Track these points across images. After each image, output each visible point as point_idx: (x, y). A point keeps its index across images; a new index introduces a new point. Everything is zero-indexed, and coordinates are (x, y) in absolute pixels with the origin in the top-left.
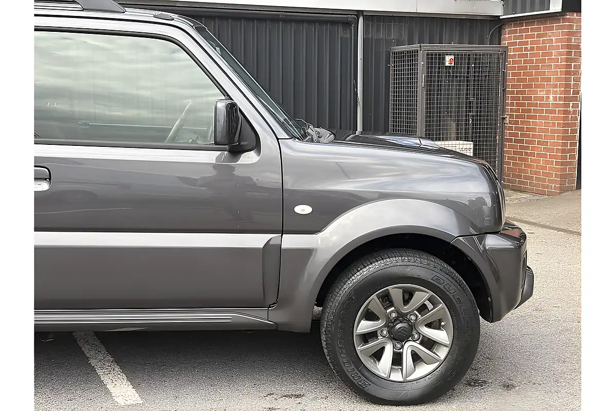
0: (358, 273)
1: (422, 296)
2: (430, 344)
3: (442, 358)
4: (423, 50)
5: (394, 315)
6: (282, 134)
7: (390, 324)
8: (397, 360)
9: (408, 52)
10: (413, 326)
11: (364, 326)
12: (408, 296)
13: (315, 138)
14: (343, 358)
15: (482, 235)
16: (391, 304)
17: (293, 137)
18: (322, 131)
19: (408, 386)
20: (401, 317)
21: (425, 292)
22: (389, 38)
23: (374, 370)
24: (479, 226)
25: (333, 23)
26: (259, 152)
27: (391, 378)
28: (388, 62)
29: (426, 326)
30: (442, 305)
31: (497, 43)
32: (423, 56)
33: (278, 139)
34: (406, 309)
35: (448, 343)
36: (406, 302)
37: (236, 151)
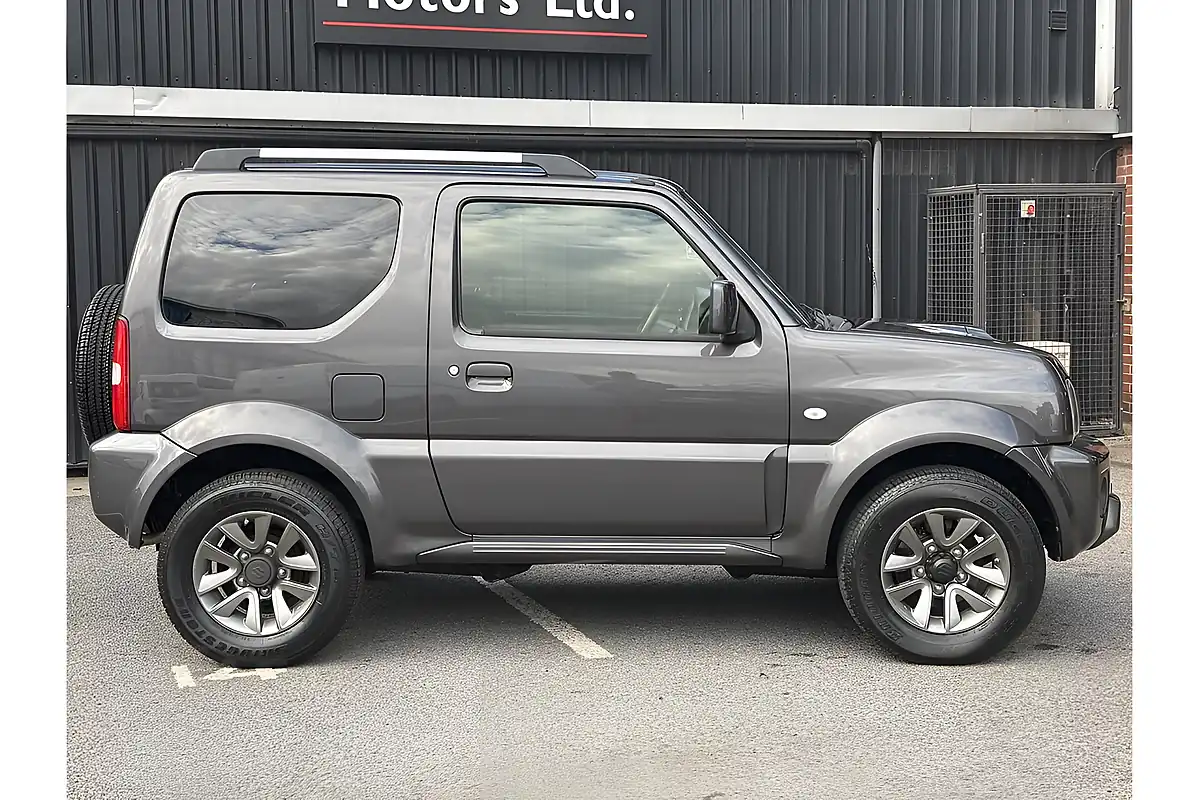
0: (886, 494)
1: (967, 524)
2: (982, 587)
3: (997, 604)
4: (980, 193)
5: (932, 548)
6: (786, 321)
7: (927, 562)
8: (938, 608)
9: (956, 196)
10: (957, 565)
11: (895, 562)
12: (951, 523)
13: (827, 326)
14: (867, 603)
15: (1046, 445)
16: (929, 535)
17: (800, 325)
18: (833, 318)
19: (953, 640)
20: (943, 551)
21: (973, 518)
22: (925, 174)
23: (907, 619)
24: (1042, 433)
25: (833, 152)
26: (759, 343)
27: (930, 630)
28: (923, 212)
29: (975, 563)
30: (995, 535)
31: (1109, 179)
32: (982, 203)
33: (783, 326)
34: (948, 542)
35: (1004, 584)
36: (948, 533)
37: (731, 342)
